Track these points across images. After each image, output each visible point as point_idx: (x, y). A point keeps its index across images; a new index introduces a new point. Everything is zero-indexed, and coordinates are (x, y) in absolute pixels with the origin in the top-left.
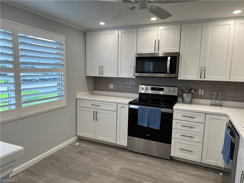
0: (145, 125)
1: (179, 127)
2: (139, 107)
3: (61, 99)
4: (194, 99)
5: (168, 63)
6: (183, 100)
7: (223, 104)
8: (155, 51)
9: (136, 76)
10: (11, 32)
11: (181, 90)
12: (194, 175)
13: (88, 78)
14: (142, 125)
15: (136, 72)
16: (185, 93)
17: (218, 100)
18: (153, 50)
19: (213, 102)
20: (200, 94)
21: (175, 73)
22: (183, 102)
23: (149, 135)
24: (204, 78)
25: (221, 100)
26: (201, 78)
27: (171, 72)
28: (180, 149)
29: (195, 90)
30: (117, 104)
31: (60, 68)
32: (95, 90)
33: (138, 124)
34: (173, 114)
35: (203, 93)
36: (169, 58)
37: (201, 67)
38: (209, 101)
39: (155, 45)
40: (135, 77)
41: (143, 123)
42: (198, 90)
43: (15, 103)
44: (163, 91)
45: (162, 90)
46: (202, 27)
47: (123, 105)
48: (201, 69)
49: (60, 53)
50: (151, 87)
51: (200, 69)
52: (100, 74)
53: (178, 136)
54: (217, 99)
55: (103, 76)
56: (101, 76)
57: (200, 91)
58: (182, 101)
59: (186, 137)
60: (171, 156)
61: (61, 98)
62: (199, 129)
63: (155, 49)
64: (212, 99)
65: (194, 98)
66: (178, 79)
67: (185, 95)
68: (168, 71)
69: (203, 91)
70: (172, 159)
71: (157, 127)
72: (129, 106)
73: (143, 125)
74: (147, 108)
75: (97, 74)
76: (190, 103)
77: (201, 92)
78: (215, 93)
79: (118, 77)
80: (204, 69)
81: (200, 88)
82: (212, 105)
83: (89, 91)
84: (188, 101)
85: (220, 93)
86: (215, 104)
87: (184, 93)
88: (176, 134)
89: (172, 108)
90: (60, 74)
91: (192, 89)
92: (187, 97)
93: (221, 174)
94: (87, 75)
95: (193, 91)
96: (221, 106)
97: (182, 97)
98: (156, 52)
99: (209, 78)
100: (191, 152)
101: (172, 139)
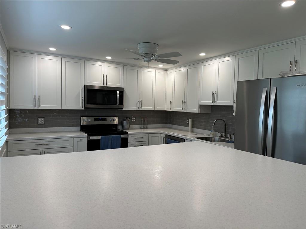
2: (101, 137)
7: (148, 127)
16: (125, 121)
20: (133, 121)
21: (122, 104)
27: (119, 104)
34: (128, 138)
36: (118, 92)
38: (139, 126)
39: (104, 79)
44: (106, 121)
45: (105, 120)
50: (95, 119)
54: (144, 124)
63: (103, 83)
66: (124, 109)
72: (89, 138)
79: (62, 109)
82: (141, 128)
98: (104, 86)
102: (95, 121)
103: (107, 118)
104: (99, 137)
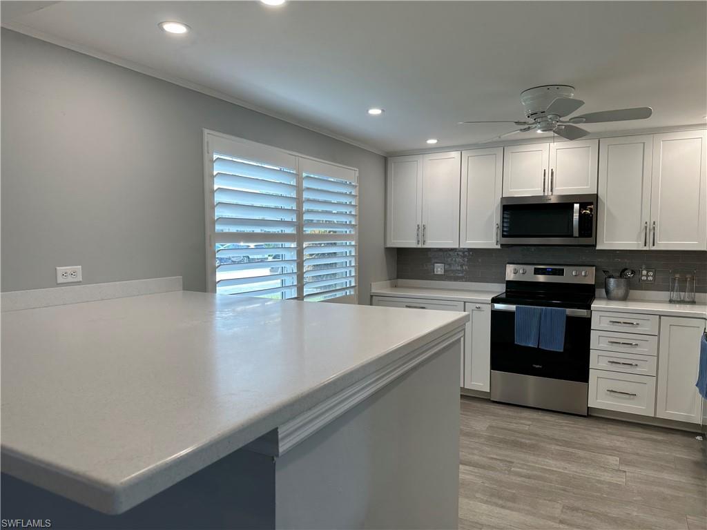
0: (532, 344)
1: (604, 345)
2: (517, 307)
3: (348, 294)
4: (631, 291)
5: (576, 216)
6: (607, 292)
7: (696, 300)
8: (544, 191)
9: (502, 245)
10: (294, 172)
11: (604, 272)
12: (644, 439)
13: (389, 250)
14: (523, 344)
15: (504, 236)
16: (613, 278)
17: (685, 292)
18: (540, 189)
19: (675, 295)
20: (644, 280)
21: (590, 236)
22: (609, 296)
23: (538, 366)
24: (654, 245)
25: (692, 291)
26: (645, 245)
27: (581, 235)
28: (608, 391)
29: (633, 272)
30: (465, 302)
31: (348, 232)
32: (399, 277)
33: (516, 343)
34: (591, 318)
35: (651, 278)
36: (577, 206)
37: (646, 223)
38: (665, 295)
39: (544, 179)
40: (499, 247)
41: (526, 338)
42: (640, 272)
43: (296, 296)
44: (563, 275)
45: (561, 273)
46: (644, 143)
47: (478, 305)
48: (646, 227)
49: (348, 203)
50: (535, 268)
51: (643, 227)
52: (418, 241)
53: (603, 364)
54: (682, 289)
55: (426, 246)
56: (419, 246)
57: (644, 272)
58: (605, 296)
59: (618, 365)
60: (588, 408)
61: (348, 292)
62: (647, 347)
64: (673, 290)
65: (631, 289)
66: (598, 248)
67: (612, 281)
68: (576, 233)
69: (651, 274)
70: (591, 415)
71: (557, 345)
72: (493, 306)
73: (526, 345)
74: (535, 309)
75: (411, 243)
76: (625, 298)
77: (647, 276)
78: (677, 276)
79: (461, 247)
80: (651, 227)
81: (644, 267)
82: (671, 301)
83: (390, 280)
84: (620, 293)
85: (688, 276)
86: (679, 299)
87: (610, 277)
88: (597, 361)
89: (588, 307)
90: (348, 244)
91: (626, 269)
92: (618, 286)
93: (699, 438)
94: (388, 246)
95: (629, 274)
96: (693, 302)
97: (606, 286)
99: (663, 244)
100: (632, 397)
101: (591, 372)
102: (535, 274)
103: (566, 269)
104: (512, 308)
